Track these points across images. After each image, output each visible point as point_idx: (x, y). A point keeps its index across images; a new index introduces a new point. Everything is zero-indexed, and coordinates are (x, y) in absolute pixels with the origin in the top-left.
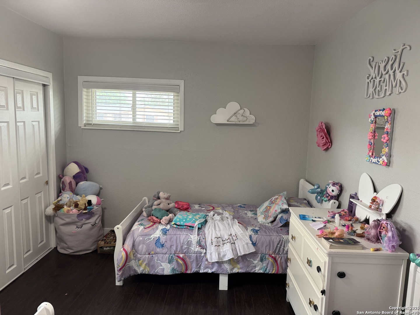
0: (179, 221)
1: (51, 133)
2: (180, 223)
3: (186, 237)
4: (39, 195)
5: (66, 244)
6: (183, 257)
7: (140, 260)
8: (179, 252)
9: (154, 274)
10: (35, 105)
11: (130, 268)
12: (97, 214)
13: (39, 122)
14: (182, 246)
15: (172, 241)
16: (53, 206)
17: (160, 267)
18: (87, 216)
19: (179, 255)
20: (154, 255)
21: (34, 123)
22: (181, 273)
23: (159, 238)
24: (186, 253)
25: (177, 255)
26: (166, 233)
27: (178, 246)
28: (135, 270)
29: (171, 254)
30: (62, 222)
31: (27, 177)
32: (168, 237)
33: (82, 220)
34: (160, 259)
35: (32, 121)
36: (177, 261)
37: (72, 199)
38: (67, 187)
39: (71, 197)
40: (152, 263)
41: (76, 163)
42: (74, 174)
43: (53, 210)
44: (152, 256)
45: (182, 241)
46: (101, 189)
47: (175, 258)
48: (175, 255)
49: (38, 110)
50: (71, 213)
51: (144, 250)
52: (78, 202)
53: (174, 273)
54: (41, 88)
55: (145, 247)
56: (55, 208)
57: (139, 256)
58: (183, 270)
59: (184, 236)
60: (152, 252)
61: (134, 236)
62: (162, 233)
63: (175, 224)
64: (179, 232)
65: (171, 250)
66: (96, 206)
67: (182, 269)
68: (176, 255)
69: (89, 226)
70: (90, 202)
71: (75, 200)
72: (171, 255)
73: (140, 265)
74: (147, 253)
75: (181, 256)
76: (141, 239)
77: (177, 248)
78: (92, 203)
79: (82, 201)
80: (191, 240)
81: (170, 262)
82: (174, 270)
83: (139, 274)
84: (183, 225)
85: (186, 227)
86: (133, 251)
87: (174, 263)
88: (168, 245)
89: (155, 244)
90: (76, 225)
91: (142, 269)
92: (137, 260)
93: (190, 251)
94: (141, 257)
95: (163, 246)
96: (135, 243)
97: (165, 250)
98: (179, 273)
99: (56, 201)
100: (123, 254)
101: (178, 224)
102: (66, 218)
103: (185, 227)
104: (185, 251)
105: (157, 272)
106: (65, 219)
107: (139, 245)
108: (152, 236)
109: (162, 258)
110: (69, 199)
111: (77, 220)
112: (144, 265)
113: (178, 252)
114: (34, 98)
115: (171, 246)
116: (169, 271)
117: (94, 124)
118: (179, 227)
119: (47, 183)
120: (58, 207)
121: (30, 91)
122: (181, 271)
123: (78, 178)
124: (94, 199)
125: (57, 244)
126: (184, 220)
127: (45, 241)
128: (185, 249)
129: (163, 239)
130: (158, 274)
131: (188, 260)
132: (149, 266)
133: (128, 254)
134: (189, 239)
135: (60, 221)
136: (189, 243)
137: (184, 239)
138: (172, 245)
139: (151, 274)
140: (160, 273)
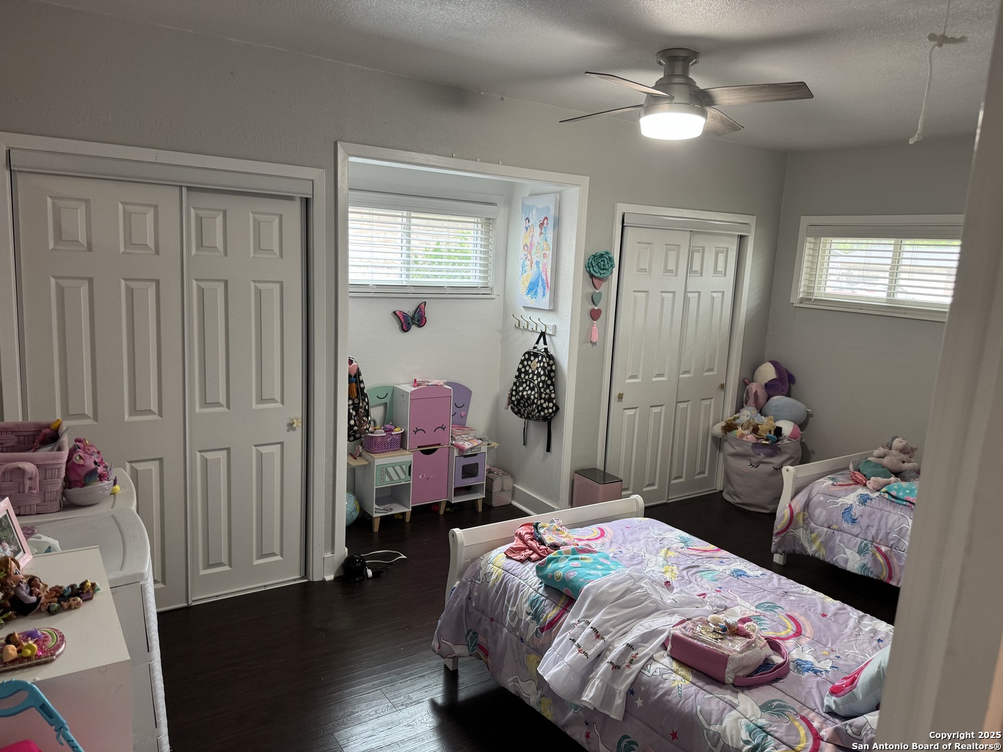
0: (895, 490)
1: (740, 311)
2: (898, 493)
3: (899, 519)
4: (707, 402)
5: (733, 487)
6: (886, 552)
7: (814, 532)
8: (881, 541)
9: (831, 563)
10: (721, 268)
11: (795, 539)
12: (786, 453)
13: (723, 293)
14: (890, 533)
15: (872, 518)
16: (723, 424)
17: (842, 555)
18: (769, 451)
19: (879, 546)
20: (836, 532)
21: (714, 295)
22: (879, 579)
23: (851, 507)
24: (894, 546)
25: (877, 545)
26: (866, 501)
27: (880, 530)
28: (802, 545)
29: (866, 540)
30: (732, 451)
31: (692, 371)
32: (868, 509)
33: (760, 455)
34: (845, 541)
35: (712, 292)
36: (874, 555)
37: (753, 419)
38: (751, 400)
39: (753, 416)
40: (831, 544)
41: (775, 364)
42: (767, 381)
43: (722, 429)
44: (834, 533)
45: (890, 524)
46: (809, 415)
47: (871, 548)
48: (872, 544)
49: (725, 275)
50: (745, 439)
51: (822, 519)
52: (759, 426)
53: (864, 573)
54: (735, 241)
55: (824, 513)
56: (725, 426)
57: (813, 525)
58: (884, 576)
59: (896, 517)
60: (835, 527)
61: (812, 492)
62: (860, 499)
63: (887, 492)
64: (889, 508)
65: (866, 533)
66: (788, 440)
67: (882, 573)
68: (874, 544)
69: (769, 468)
70: (778, 431)
71: (756, 421)
72: (866, 542)
73: (812, 542)
74: (826, 525)
75: (884, 549)
76: (822, 499)
77: (877, 533)
78: (783, 432)
79: (766, 423)
80: (907, 527)
81: (860, 552)
82: (866, 569)
83: (809, 555)
84: (902, 498)
85: (908, 504)
86: (804, 514)
87: (868, 556)
88: (864, 522)
89: (843, 514)
90: (750, 460)
91: (814, 548)
92: (808, 532)
93: (902, 547)
94: (816, 528)
95: (854, 521)
96: (811, 503)
97: (856, 530)
98: (875, 578)
99: (732, 418)
100: (787, 512)
101: (893, 494)
102: (738, 445)
103: (905, 503)
104: (892, 542)
105: (836, 560)
106: (735, 447)
107: (816, 508)
108: (840, 500)
109: (849, 541)
110: (749, 418)
111: (751, 452)
112: (818, 543)
113: (878, 541)
114: (721, 257)
115: (868, 526)
116: (857, 566)
117: (815, 300)
118: (894, 500)
119: (723, 387)
120: (730, 427)
121: (716, 247)
122: (879, 574)
123: (772, 388)
124: (787, 427)
125: (725, 487)
126: (908, 491)
127: (706, 475)
128: (892, 540)
129: (857, 510)
130: (837, 565)
131: (894, 561)
132: (825, 547)
133: (795, 514)
134: (904, 525)
135: (728, 448)
136: (903, 531)
137: (895, 522)
138: (871, 524)
139: (827, 561)
140: (841, 564)
